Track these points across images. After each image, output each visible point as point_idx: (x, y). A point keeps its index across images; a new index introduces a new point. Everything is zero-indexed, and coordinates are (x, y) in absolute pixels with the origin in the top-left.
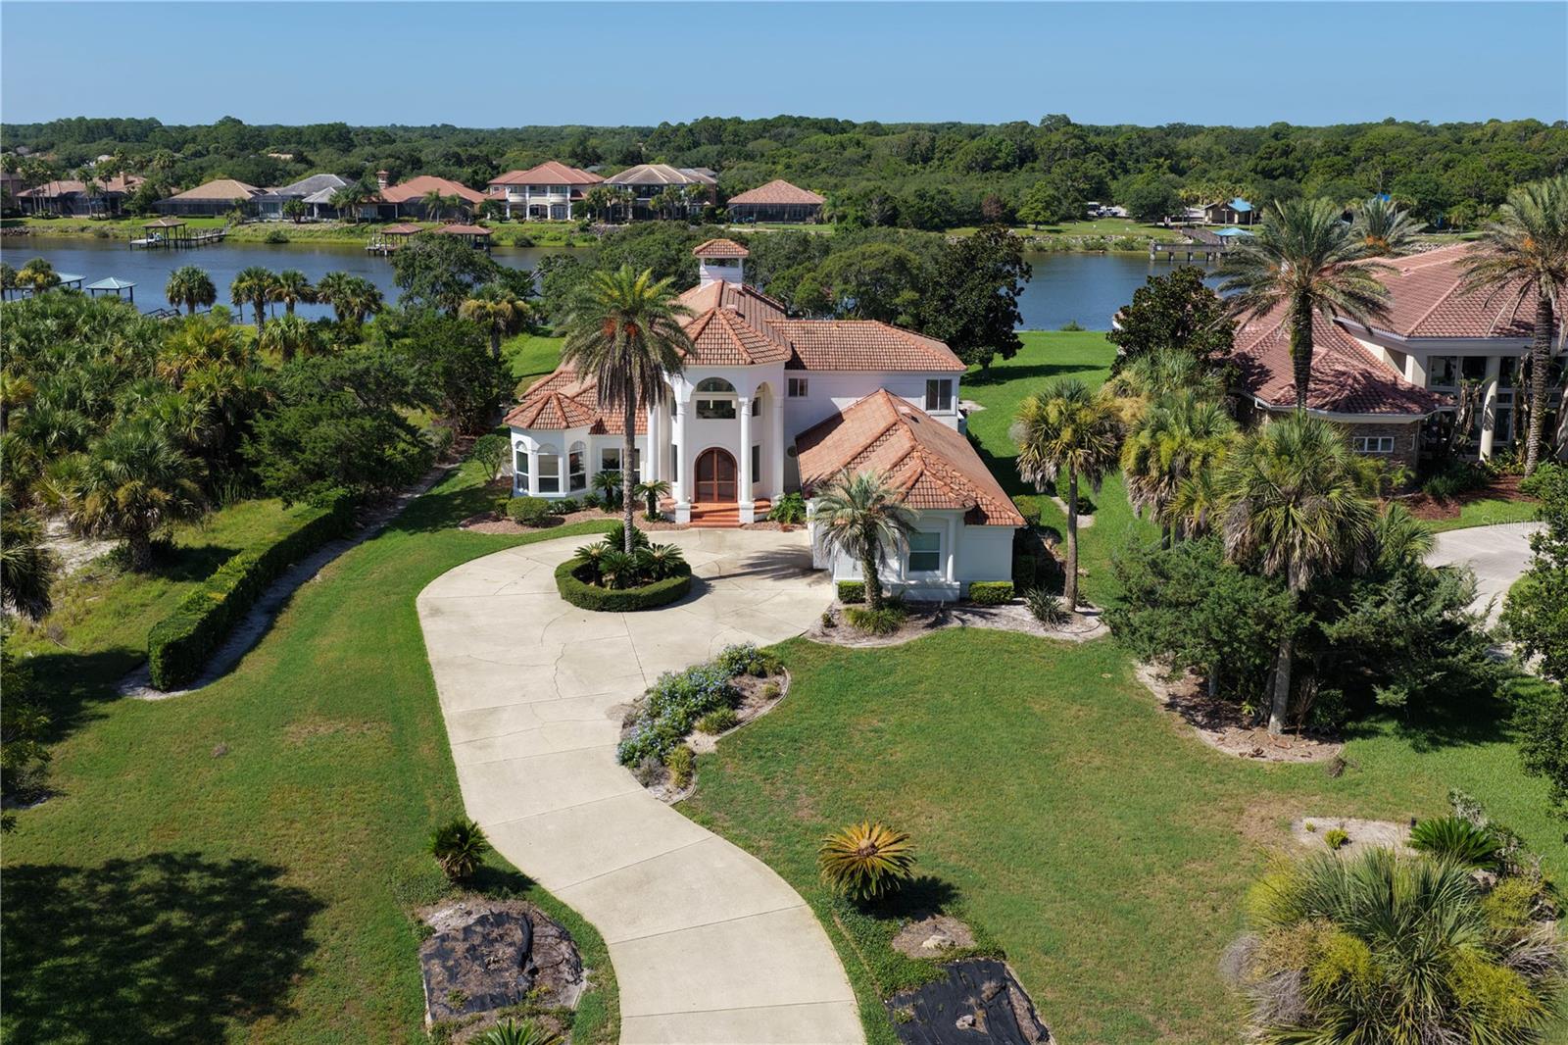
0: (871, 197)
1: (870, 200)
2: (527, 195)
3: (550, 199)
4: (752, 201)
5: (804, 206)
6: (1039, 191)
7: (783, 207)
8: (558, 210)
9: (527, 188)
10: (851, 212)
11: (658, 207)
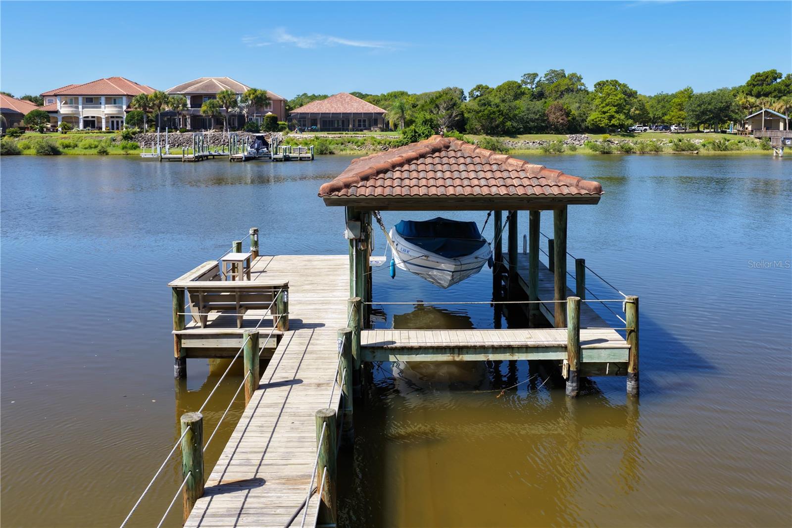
0: (437, 102)
1: (437, 106)
2: (80, 107)
3: (105, 111)
4: (315, 111)
5: (368, 115)
6: (609, 95)
7: (346, 115)
8: (114, 123)
9: (80, 99)
10: (420, 116)
11: (210, 113)
